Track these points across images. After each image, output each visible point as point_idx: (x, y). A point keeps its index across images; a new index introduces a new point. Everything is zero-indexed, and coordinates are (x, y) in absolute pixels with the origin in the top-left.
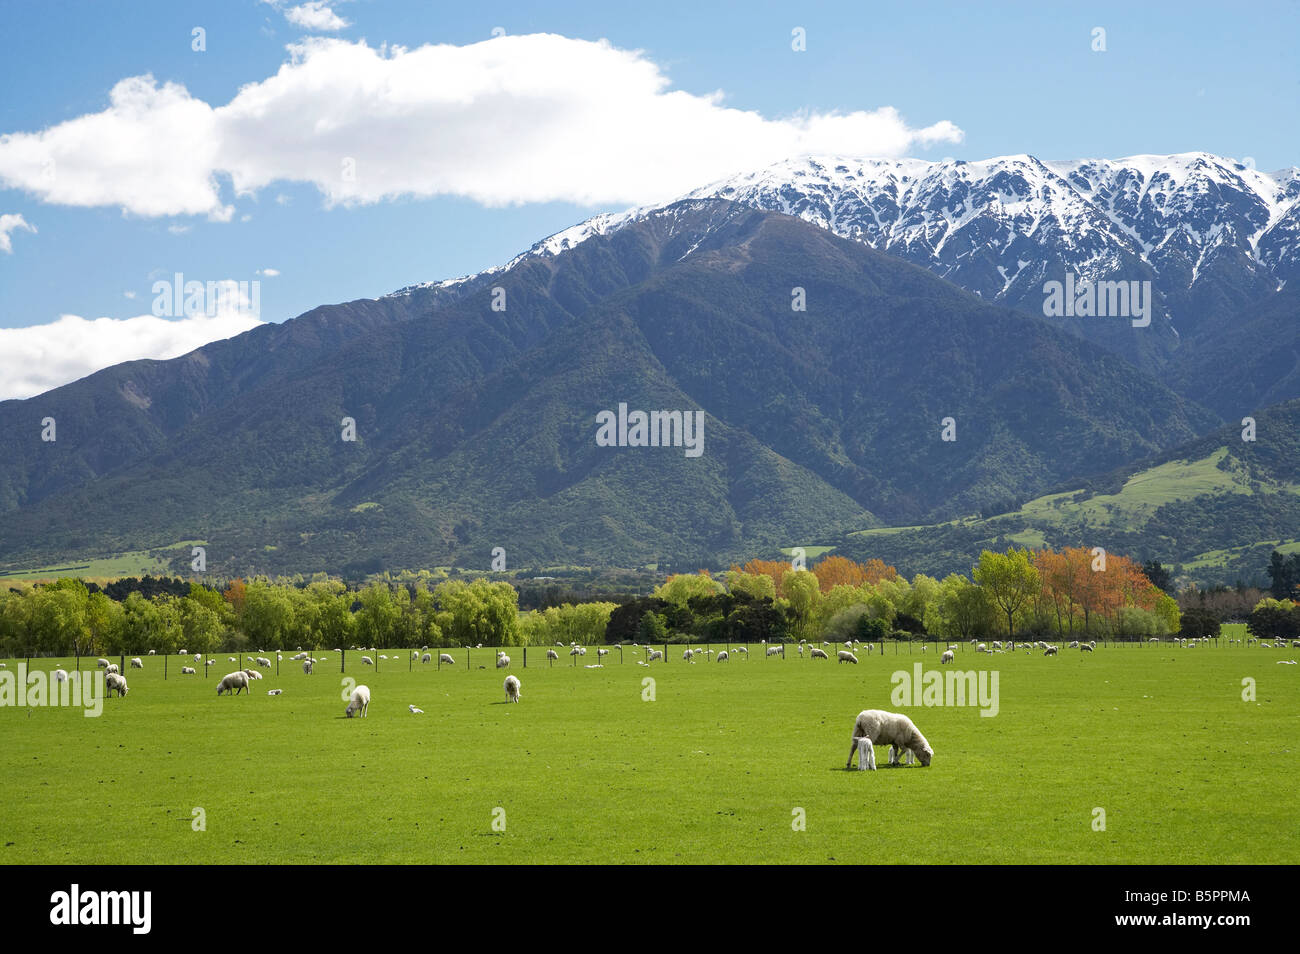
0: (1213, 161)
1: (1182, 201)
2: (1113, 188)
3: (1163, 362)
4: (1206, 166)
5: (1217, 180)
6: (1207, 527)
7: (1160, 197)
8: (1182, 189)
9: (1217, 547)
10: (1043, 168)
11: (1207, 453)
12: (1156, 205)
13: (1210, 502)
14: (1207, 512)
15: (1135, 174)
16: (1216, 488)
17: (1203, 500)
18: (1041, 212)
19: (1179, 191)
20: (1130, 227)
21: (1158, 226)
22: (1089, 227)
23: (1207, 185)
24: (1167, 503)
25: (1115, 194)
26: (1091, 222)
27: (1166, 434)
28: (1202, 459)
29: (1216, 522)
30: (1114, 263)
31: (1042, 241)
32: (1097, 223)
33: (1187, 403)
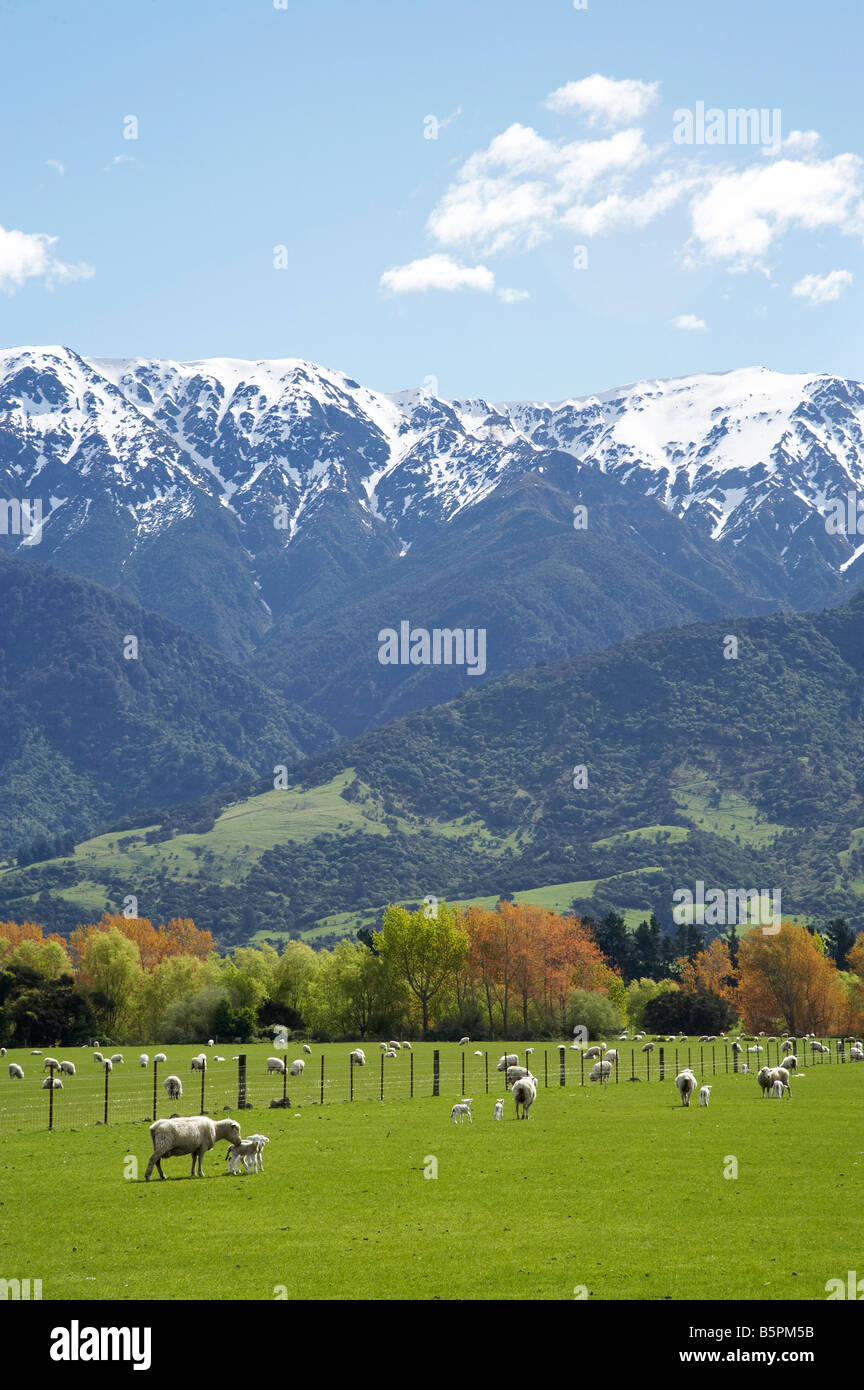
0: (317, 372)
1: (276, 425)
2: (183, 402)
3: (251, 648)
4: (307, 378)
5: (322, 399)
6: (329, 879)
7: (247, 419)
8: (275, 408)
9: (345, 909)
10: (86, 368)
11: (328, 777)
12: (241, 428)
13: (333, 844)
14: (330, 859)
15: (212, 384)
16: (341, 826)
17: (324, 843)
18: (82, 429)
19: (271, 411)
20: (206, 456)
21: (244, 458)
22: (150, 455)
23: (308, 406)
24: (277, 846)
25: (185, 411)
26: (153, 447)
27: (260, 749)
28: (322, 784)
29: (342, 873)
30: (185, 508)
31: (85, 471)
32: (161, 449)
33: (289, 708)
